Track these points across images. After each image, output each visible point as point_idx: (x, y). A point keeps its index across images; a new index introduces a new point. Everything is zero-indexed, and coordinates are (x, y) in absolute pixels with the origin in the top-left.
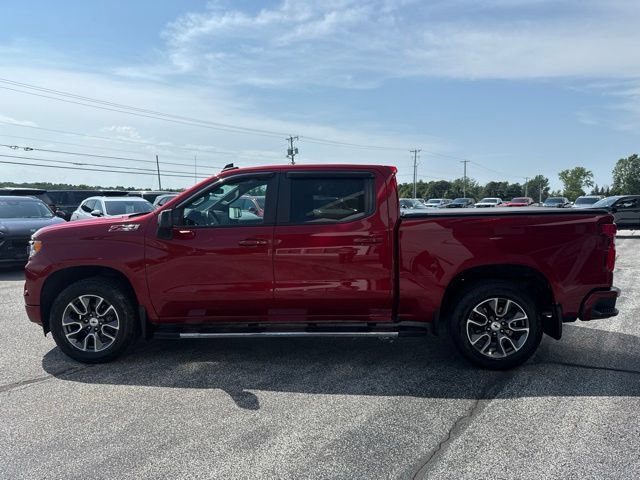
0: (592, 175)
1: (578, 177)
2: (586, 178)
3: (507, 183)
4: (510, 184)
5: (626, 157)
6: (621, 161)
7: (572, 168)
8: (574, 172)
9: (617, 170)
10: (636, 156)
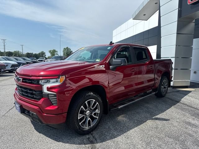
0: (58, 52)
1: (54, 52)
2: (56, 53)
3: (33, 53)
4: (34, 54)
5: (65, 48)
6: (64, 48)
7: (52, 50)
8: (53, 51)
9: (64, 51)
10: (68, 47)
